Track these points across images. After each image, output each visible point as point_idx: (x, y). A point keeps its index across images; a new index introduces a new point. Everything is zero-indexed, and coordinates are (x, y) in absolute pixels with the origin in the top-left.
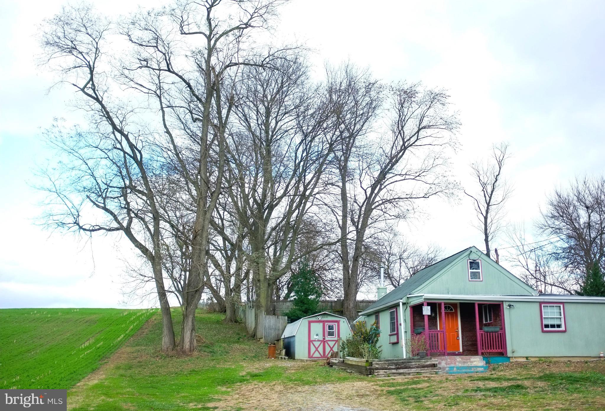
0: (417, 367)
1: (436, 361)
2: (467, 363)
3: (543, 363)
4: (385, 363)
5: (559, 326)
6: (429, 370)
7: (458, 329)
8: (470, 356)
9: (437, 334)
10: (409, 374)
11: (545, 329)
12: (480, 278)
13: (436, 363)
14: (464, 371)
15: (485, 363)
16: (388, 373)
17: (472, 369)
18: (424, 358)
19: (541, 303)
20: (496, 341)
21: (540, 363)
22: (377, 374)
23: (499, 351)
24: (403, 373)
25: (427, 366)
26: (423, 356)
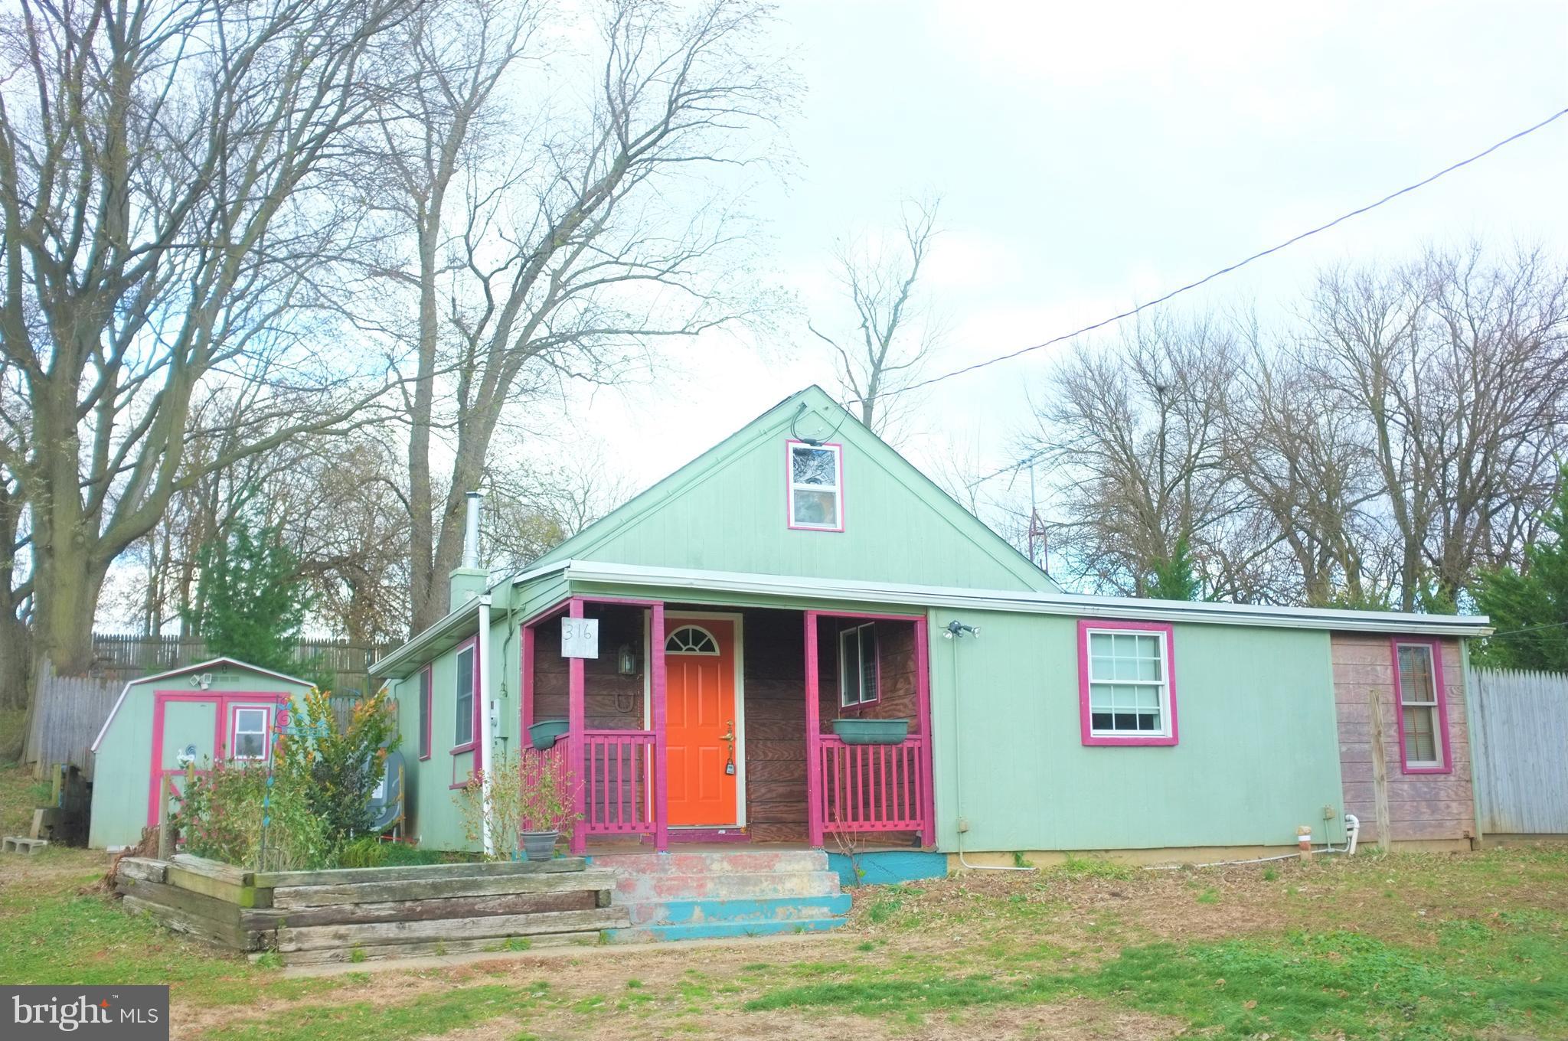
0: (511, 911)
1: (606, 877)
2: (758, 882)
3: (1090, 878)
4: (342, 893)
5: (1148, 722)
6: (573, 919)
7: (731, 729)
8: (771, 853)
9: (641, 749)
10: (465, 942)
11: (1097, 733)
12: (834, 521)
13: (602, 886)
14: (738, 922)
15: (837, 881)
16: (351, 942)
17: (780, 910)
18: (547, 866)
19: (1083, 622)
20: (889, 784)
21: (1074, 881)
22: (292, 947)
23: (901, 826)
24: (436, 940)
25: (561, 904)
26: (540, 855)
